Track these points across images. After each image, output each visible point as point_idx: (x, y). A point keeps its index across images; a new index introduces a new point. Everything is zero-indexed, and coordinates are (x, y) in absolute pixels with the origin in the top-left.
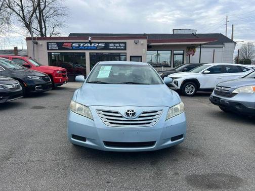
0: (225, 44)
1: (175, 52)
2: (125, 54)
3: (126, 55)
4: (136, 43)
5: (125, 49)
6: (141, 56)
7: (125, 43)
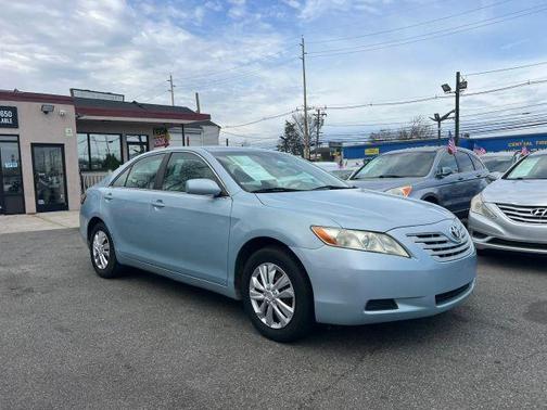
0: (204, 127)
1: (130, 139)
2: (15, 138)
3: (18, 142)
4: (46, 112)
5: (15, 125)
6: (62, 146)
7: (14, 110)
